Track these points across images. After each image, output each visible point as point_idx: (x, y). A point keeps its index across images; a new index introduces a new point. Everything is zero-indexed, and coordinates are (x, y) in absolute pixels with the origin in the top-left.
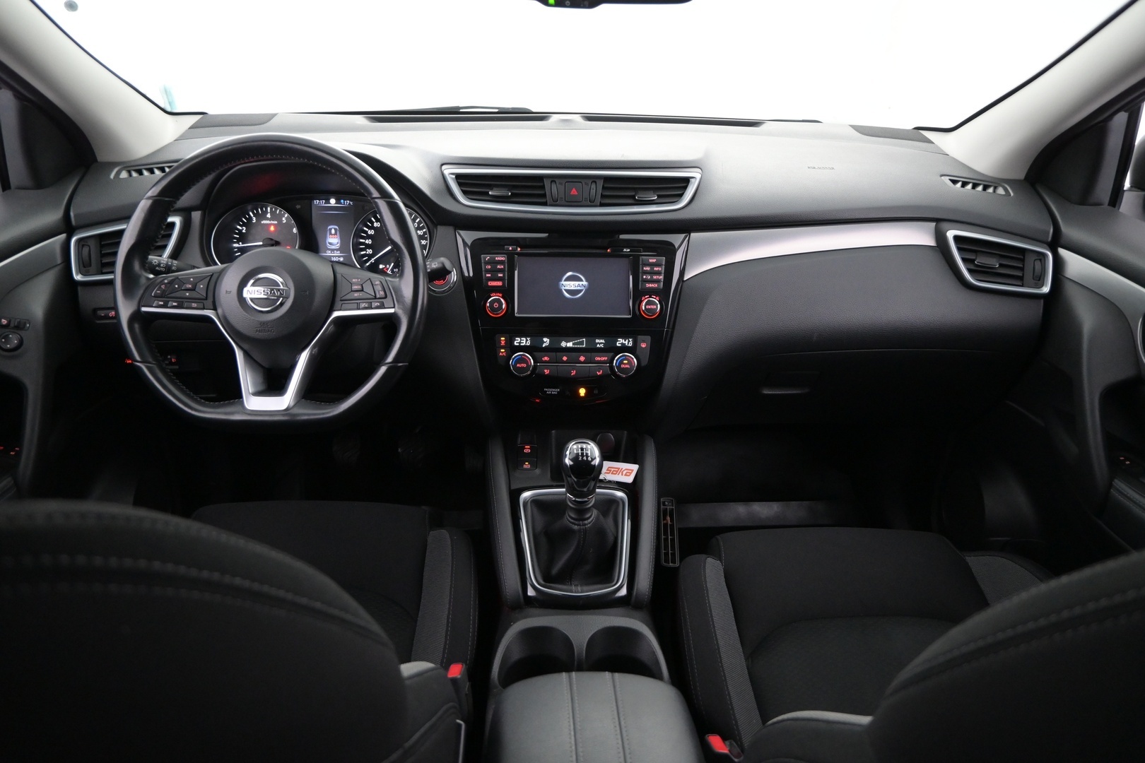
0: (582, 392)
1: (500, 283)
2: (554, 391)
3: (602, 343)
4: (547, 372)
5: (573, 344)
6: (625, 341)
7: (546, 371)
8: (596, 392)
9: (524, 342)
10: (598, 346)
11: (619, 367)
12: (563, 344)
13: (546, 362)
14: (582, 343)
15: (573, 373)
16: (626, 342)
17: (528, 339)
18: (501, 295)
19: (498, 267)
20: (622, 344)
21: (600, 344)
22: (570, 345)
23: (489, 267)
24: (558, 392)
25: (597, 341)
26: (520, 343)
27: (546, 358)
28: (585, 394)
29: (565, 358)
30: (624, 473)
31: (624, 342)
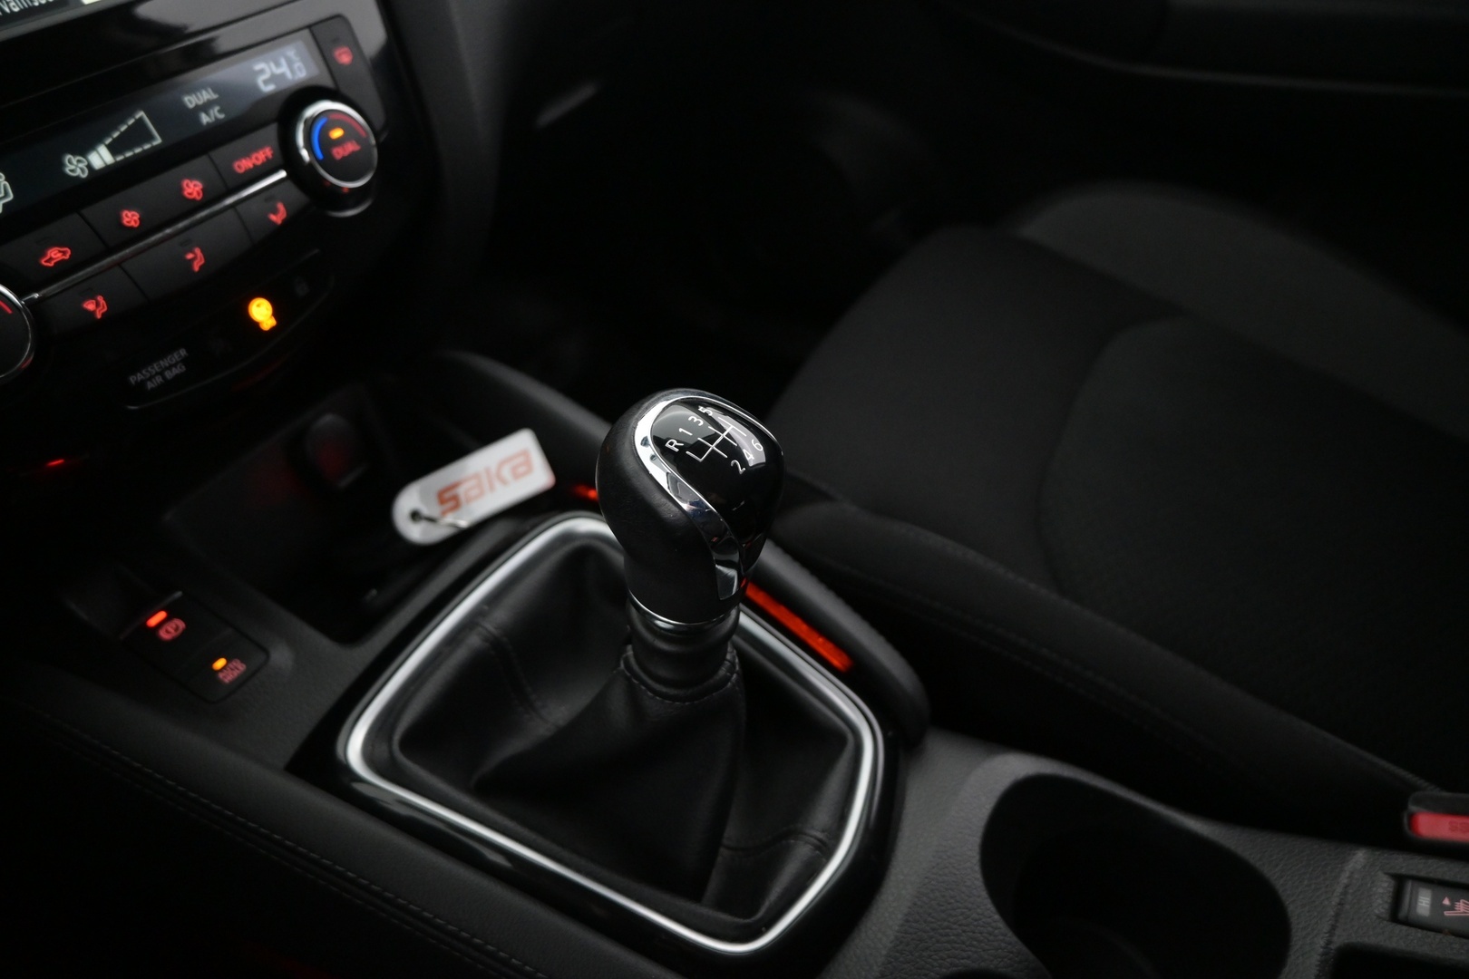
0: (262, 312)
2: (171, 366)
3: (210, 104)
4: (95, 307)
5: (113, 149)
6: (278, 64)
7: (90, 306)
8: (302, 290)
11: (329, 163)
12: (74, 166)
13: (63, 270)
14: (139, 133)
15: (197, 259)
16: (285, 69)
20: (273, 79)
21: (205, 107)
22: (101, 157)
24: (184, 361)
25: (192, 103)
27: (55, 255)
28: (275, 314)
29: (131, 218)
30: (506, 472)
31: (278, 71)
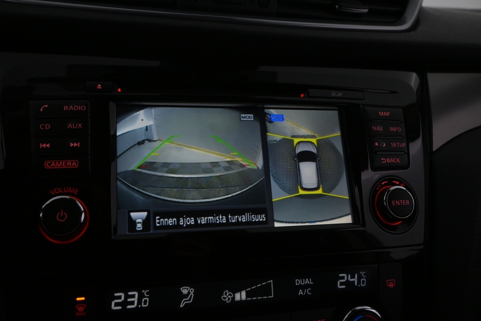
1: (73, 164)
3: (307, 286)
5: (249, 294)
6: (354, 277)
9: (135, 300)
10: (301, 292)
12: (226, 296)
14: (266, 290)
16: (355, 280)
17: (145, 292)
18: (76, 192)
19: (70, 126)
20: (347, 283)
21: (303, 287)
22: (241, 296)
23: (48, 126)
25: (298, 282)
26: (125, 303)
31: (352, 280)
